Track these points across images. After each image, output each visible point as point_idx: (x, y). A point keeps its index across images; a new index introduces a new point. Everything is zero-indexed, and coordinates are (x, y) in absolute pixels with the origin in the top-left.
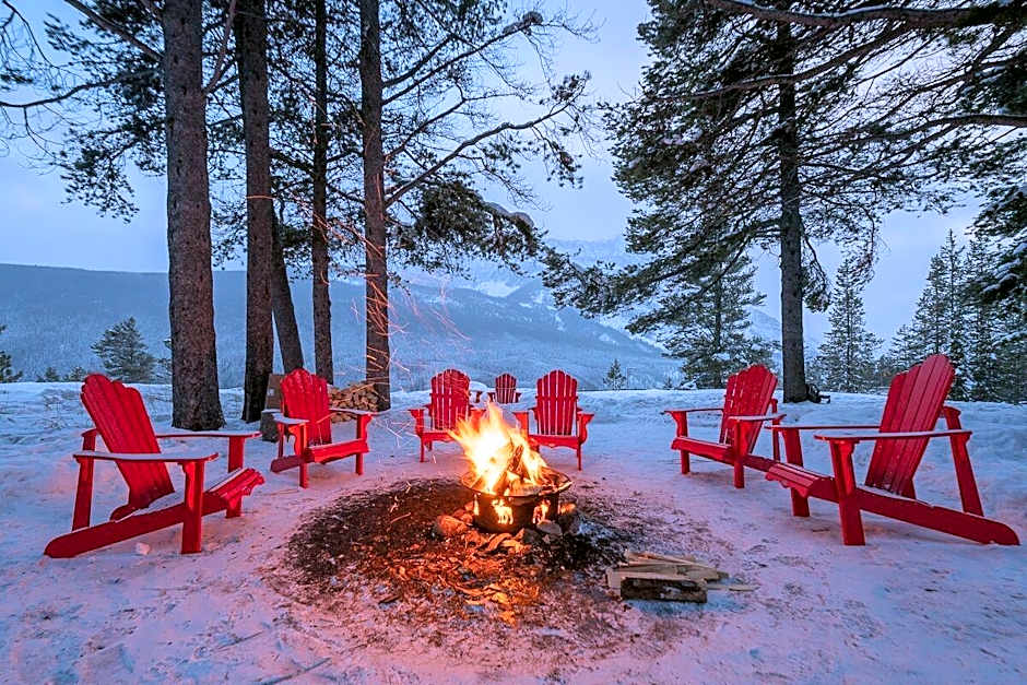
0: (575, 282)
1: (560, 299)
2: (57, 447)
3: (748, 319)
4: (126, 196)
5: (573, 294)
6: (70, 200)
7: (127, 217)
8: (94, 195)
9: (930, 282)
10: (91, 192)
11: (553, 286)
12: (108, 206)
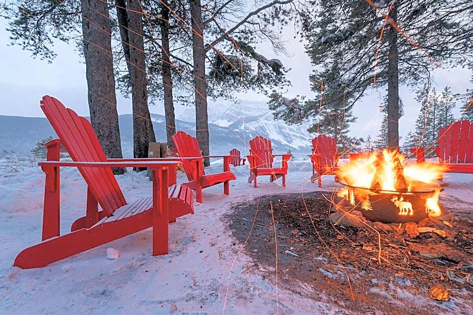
0: (283, 108)
1: (276, 116)
2: (18, 180)
3: (349, 129)
4: (49, 46)
5: (283, 113)
6: (13, 44)
7: (50, 60)
8: (28, 43)
9: (421, 112)
10: (27, 41)
11: (274, 109)
12: (38, 52)
